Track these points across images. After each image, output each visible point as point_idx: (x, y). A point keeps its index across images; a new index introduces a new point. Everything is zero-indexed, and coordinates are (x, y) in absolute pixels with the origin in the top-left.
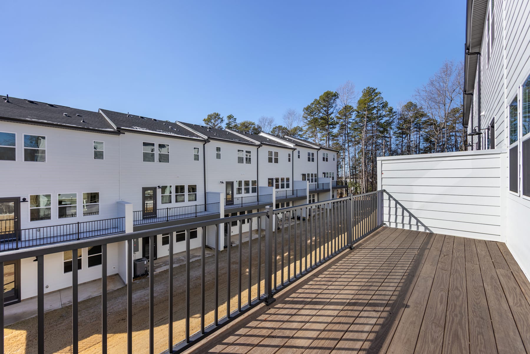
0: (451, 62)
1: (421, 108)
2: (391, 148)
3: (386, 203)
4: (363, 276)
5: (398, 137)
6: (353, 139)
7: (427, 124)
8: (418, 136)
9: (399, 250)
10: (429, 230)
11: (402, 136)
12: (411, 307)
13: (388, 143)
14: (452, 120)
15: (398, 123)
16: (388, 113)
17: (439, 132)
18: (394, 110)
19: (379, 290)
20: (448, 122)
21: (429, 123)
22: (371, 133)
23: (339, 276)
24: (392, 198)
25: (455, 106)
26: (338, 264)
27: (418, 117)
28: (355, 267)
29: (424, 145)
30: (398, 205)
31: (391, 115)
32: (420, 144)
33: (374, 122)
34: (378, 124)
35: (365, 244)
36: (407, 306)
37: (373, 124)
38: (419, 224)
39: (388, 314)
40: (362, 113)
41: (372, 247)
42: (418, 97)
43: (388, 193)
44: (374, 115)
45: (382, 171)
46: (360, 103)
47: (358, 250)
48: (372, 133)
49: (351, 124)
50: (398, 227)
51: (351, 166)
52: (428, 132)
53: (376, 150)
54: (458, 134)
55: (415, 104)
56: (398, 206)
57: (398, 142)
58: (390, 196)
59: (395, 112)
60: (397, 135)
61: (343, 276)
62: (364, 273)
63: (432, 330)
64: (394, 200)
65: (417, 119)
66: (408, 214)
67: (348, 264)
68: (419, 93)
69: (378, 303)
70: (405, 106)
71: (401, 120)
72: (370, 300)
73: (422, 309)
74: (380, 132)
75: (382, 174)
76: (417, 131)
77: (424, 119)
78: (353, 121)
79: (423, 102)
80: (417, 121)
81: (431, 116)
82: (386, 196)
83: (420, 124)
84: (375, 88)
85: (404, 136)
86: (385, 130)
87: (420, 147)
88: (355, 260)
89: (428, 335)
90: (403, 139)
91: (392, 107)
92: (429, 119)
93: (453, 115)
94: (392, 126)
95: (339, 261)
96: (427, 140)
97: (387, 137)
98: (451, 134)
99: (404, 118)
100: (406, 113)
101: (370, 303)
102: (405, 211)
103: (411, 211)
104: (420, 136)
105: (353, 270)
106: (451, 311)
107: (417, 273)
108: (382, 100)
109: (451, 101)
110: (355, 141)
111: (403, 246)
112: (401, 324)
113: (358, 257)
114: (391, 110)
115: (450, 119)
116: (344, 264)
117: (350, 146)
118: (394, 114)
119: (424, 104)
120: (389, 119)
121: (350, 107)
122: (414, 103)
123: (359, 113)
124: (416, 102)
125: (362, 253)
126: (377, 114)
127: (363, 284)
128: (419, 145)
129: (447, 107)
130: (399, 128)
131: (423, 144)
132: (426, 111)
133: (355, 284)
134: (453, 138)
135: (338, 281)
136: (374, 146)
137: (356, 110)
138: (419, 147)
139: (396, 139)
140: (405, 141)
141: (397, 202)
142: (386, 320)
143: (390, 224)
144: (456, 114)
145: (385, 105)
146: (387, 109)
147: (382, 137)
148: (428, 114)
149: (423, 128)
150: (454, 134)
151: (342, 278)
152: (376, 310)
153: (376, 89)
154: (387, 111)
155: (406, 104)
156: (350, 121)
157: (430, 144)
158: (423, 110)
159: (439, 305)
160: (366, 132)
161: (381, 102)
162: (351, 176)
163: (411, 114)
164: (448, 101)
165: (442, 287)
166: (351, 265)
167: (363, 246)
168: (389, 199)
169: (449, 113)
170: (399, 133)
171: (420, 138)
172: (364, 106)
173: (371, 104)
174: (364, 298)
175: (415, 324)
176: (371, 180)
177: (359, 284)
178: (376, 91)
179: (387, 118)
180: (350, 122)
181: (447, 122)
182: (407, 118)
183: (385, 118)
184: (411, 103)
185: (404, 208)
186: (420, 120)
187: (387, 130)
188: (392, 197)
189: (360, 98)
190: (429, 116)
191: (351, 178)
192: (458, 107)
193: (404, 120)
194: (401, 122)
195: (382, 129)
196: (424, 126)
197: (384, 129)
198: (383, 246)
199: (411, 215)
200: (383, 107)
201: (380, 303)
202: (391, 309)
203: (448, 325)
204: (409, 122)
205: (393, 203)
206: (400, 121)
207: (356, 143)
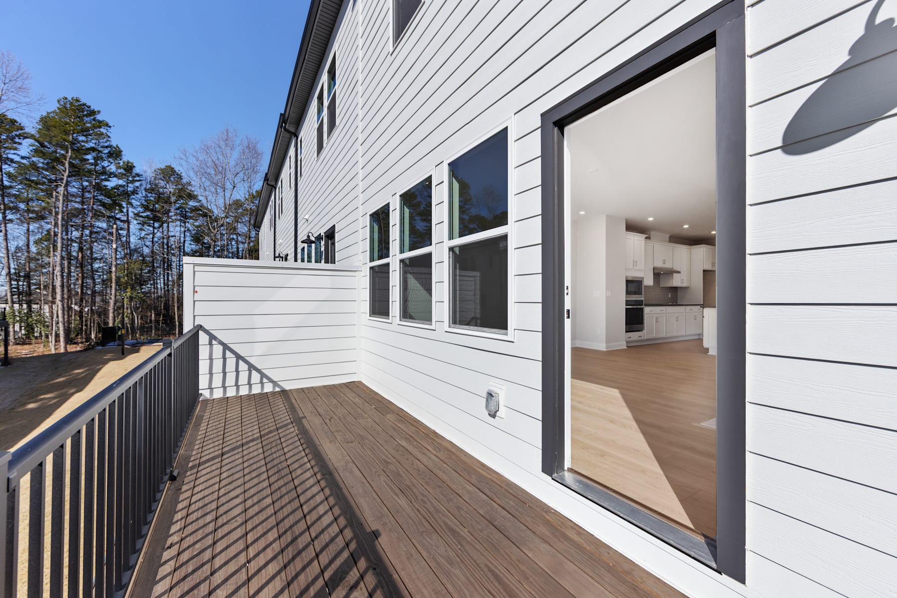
0: (235, 131)
1: (189, 184)
2: (128, 242)
3: (203, 352)
4: (260, 530)
5: (143, 224)
6: (22, 206)
7: (198, 214)
8: (183, 229)
9: (266, 437)
10: (279, 386)
11: (154, 224)
12: (380, 530)
13: (121, 232)
14: (233, 217)
15: (146, 196)
16: (122, 171)
17: (216, 230)
18: (137, 170)
19: (316, 537)
20: (228, 218)
21: (201, 212)
22: (78, 202)
23: (207, 569)
24: (215, 340)
25: (238, 197)
26: (175, 538)
27: (184, 197)
28: (224, 519)
29: (193, 246)
30: (228, 352)
31: (130, 179)
32: (186, 245)
33: (87, 181)
34: (98, 187)
35: (194, 453)
36: (376, 535)
37: (86, 184)
38: (265, 380)
39: (374, 574)
40: (53, 149)
41: (216, 453)
42: (184, 163)
43: (207, 332)
44: (88, 166)
45: (194, 286)
46: (46, 122)
47: (189, 473)
48: (83, 203)
49: (14, 165)
50: (229, 394)
51: (13, 271)
52: (200, 226)
53: (93, 242)
54: (240, 239)
55: (179, 173)
56: (228, 354)
57: (143, 233)
58: (212, 337)
59: (138, 175)
60: (141, 219)
61: (218, 562)
62: (256, 520)
63: (432, 545)
64: (221, 343)
65: (182, 201)
66: (246, 367)
67: (201, 522)
68: (186, 157)
69: (340, 566)
70: (161, 170)
71: (152, 193)
72: (322, 572)
73: (393, 523)
74: (104, 205)
75: (195, 292)
76: (180, 220)
77: (192, 203)
78: (24, 161)
79: (192, 174)
80: (182, 203)
81: (204, 202)
82: (203, 338)
83: (187, 210)
84: (94, 107)
85: (156, 225)
86: (115, 204)
87: (186, 248)
88: (207, 500)
89: (439, 559)
90: (156, 231)
91: (132, 163)
92: (201, 206)
93: (235, 209)
94: (133, 201)
95: (169, 528)
96: (197, 239)
97: (119, 219)
98: (232, 236)
99: (156, 192)
100: (162, 183)
101: (331, 578)
102: (241, 362)
103: (252, 360)
104: (185, 231)
105: (226, 529)
106: (415, 500)
107: (331, 467)
108: (108, 141)
109: (234, 187)
110: (28, 211)
111: (266, 427)
112: (402, 573)
113: (207, 492)
114: (129, 168)
115: (231, 214)
116: (190, 529)
117: (11, 221)
118: (137, 178)
119: (195, 178)
120: (125, 183)
121: (13, 122)
122: (177, 171)
123: (42, 145)
124: (182, 170)
125: (208, 476)
126: (96, 165)
127: (276, 547)
128: (184, 245)
129: (228, 194)
130: (146, 208)
131: (191, 244)
132: (197, 191)
133: (261, 560)
134: (233, 243)
135: (218, 586)
136: (87, 232)
137: (32, 137)
138: (184, 249)
139: (140, 226)
140: (159, 234)
141: (226, 347)
142: (382, 588)
143: (211, 393)
144: (238, 209)
145: (115, 154)
146: (121, 162)
147: (109, 217)
148: (200, 198)
149: (191, 218)
150: (235, 237)
151: (220, 567)
152: (352, 584)
153: (99, 112)
154: (120, 168)
155: (163, 167)
156: (10, 156)
157: (201, 247)
158: (193, 189)
159: (399, 501)
160: (67, 197)
161: (106, 144)
162: (12, 295)
163: (171, 188)
164: (229, 186)
165: (374, 470)
166: (209, 518)
167: (192, 459)
168: (210, 344)
169: (230, 205)
170: (147, 217)
171: (186, 233)
172: (64, 137)
173: (81, 138)
174: (310, 579)
175: (412, 555)
176: (77, 308)
177: (269, 553)
178: (99, 117)
179: (121, 182)
180: (12, 161)
181: (226, 217)
182: (163, 193)
183: (115, 179)
184: (173, 171)
185: (239, 357)
186: (187, 204)
187: (121, 206)
188: (215, 338)
189: (48, 113)
190: (201, 201)
191: (13, 302)
192: (241, 199)
193: (156, 194)
194: (151, 196)
195: (108, 201)
196: (192, 215)
197: (114, 201)
198: (234, 441)
199: (251, 367)
200: (110, 155)
201: (343, 564)
202: (368, 560)
203: (432, 521)
204: (167, 201)
205: (218, 349)
206: (149, 195)
207: (31, 215)
